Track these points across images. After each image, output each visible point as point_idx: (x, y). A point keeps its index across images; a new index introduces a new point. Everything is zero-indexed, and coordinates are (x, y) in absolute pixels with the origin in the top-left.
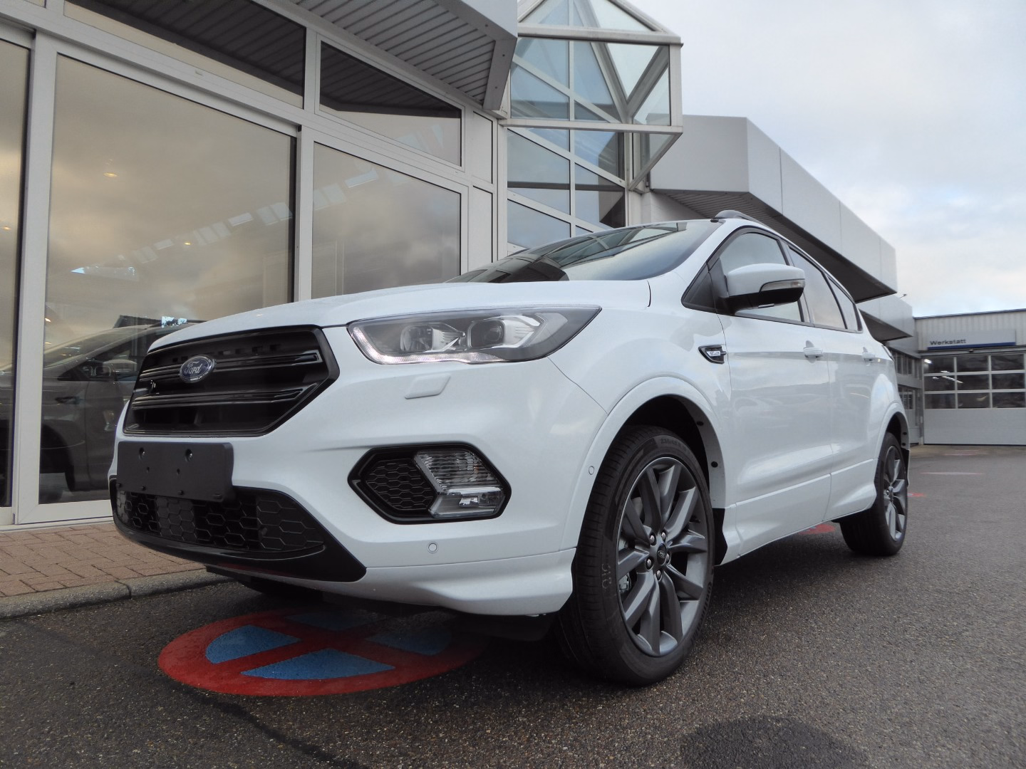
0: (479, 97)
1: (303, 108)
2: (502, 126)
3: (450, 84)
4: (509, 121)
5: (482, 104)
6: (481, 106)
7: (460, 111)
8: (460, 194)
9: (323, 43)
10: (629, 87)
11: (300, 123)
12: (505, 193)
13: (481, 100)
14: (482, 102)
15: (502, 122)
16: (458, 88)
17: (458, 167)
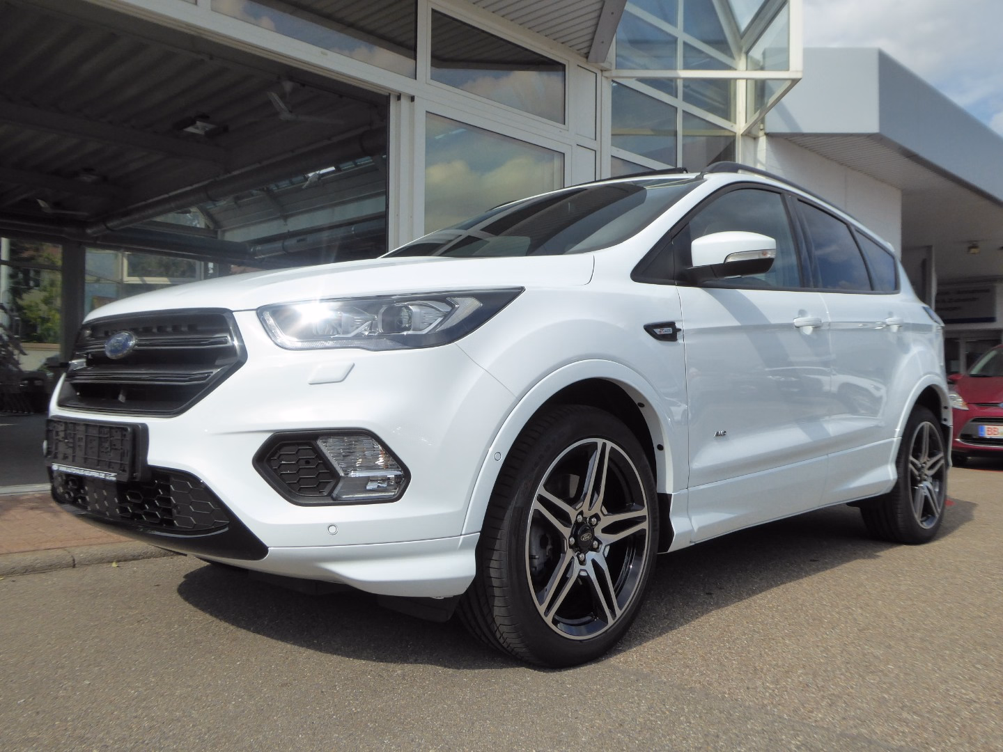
0: (585, 51)
1: (416, 79)
2: (607, 78)
3: (554, 40)
4: (614, 73)
5: (587, 57)
6: (585, 59)
7: (564, 66)
8: (564, 154)
9: (434, 11)
10: (744, 23)
11: (413, 94)
12: (609, 149)
13: (586, 54)
14: (587, 56)
15: (606, 74)
16: (563, 43)
17: (562, 126)
